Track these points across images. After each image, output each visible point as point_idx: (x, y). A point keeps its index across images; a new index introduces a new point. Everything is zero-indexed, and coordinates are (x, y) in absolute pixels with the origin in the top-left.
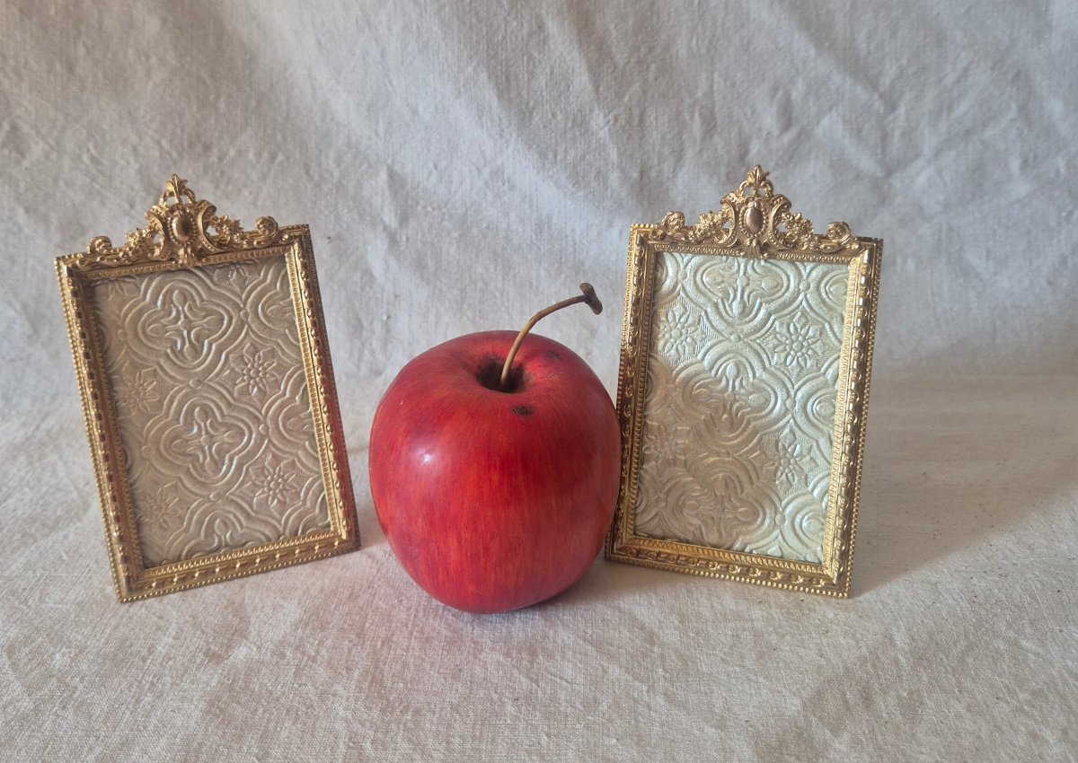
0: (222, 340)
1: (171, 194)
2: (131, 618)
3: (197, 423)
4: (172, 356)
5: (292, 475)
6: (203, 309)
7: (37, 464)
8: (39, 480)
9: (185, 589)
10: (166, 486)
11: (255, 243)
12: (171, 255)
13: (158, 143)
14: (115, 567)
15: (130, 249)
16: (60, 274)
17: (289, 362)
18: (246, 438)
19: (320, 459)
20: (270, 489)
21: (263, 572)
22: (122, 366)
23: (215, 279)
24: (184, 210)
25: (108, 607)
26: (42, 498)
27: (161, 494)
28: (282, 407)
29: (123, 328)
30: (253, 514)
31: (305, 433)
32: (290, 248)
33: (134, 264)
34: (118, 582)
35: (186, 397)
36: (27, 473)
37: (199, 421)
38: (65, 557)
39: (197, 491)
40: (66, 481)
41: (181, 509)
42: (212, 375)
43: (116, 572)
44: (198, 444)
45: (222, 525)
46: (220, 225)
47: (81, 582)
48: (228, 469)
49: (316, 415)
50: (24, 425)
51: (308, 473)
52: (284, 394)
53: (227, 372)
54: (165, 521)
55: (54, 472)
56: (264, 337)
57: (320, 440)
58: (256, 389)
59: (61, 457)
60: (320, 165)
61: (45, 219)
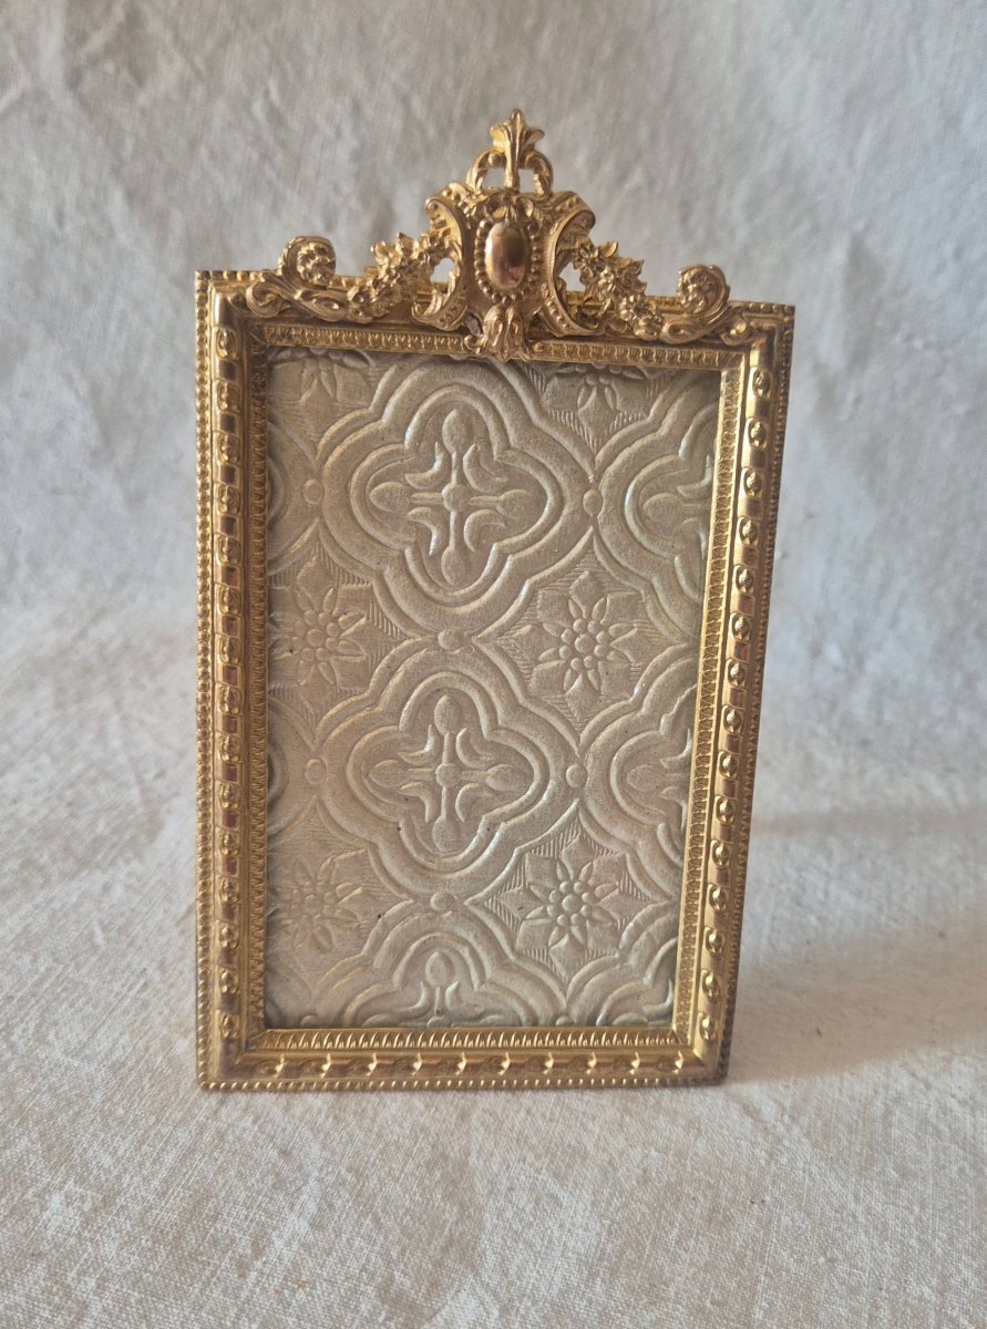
0: (531, 550)
1: (501, 160)
2: (221, 1136)
3: (436, 732)
4: (412, 567)
5: (615, 888)
6: (505, 469)
7: (72, 710)
8: (71, 743)
9: (341, 1089)
10: (342, 857)
11: (665, 329)
12: (464, 319)
13: (405, 101)
14: (205, 1010)
15: (377, 283)
16: (202, 315)
17: (666, 633)
18: (533, 786)
19: (686, 871)
20: (559, 910)
21: (510, 1088)
22: (300, 565)
23: (546, 402)
24: (521, 209)
25: (177, 1091)
26: (72, 785)
27: (328, 871)
28: (625, 733)
29: (319, 477)
30: (512, 957)
31: (664, 803)
32: (738, 358)
33: (374, 324)
34: (206, 1044)
35: (425, 668)
36: (51, 723)
37: (442, 730)
38: (99, 939)
39: (405, 881)
40: (122, 759)
41: (365, 914)
42: (490, 629)
43: (206, 1022)
44: (427, 778)
45: (442, 967)
46: (597, 265)
47: (126, 1012)
48: (480, 849)
49: (701, 771)
50: (59, 622)
51: (648, 893)
52: (638, 705)
53: (527, 629)
54: (325, 932)
55: (102, 734)
56: (624, 563)
57: (696, 829)
58: (578, 682)
59: (118, 705)
60: (712, 209)
61: (160, 220)
